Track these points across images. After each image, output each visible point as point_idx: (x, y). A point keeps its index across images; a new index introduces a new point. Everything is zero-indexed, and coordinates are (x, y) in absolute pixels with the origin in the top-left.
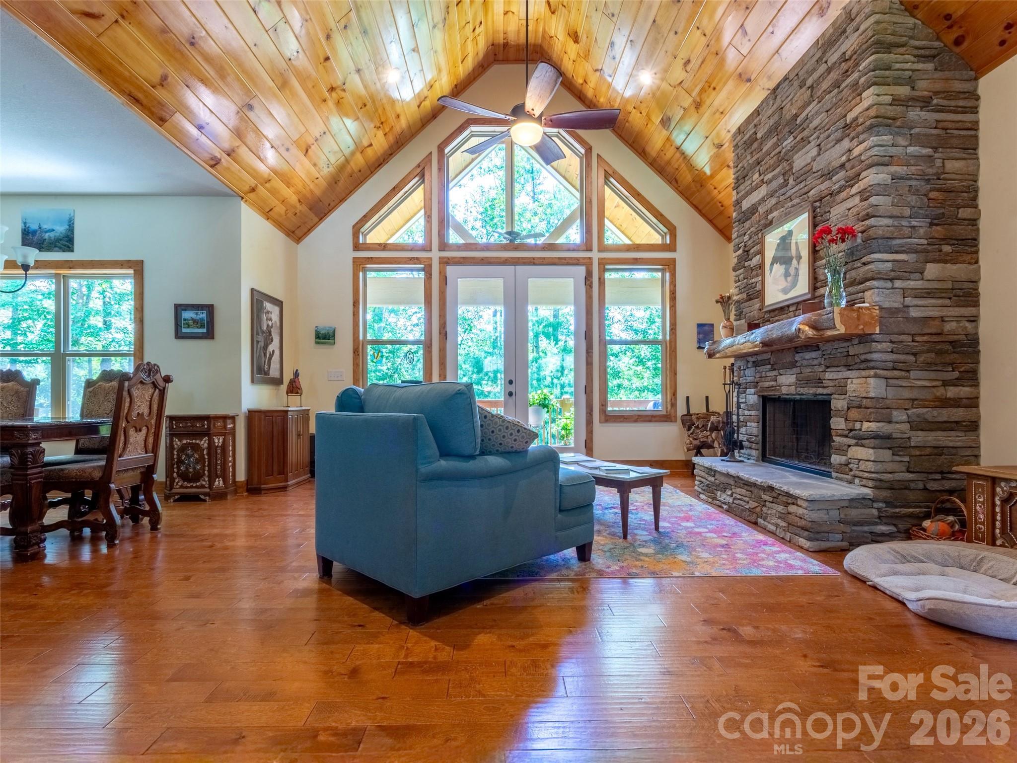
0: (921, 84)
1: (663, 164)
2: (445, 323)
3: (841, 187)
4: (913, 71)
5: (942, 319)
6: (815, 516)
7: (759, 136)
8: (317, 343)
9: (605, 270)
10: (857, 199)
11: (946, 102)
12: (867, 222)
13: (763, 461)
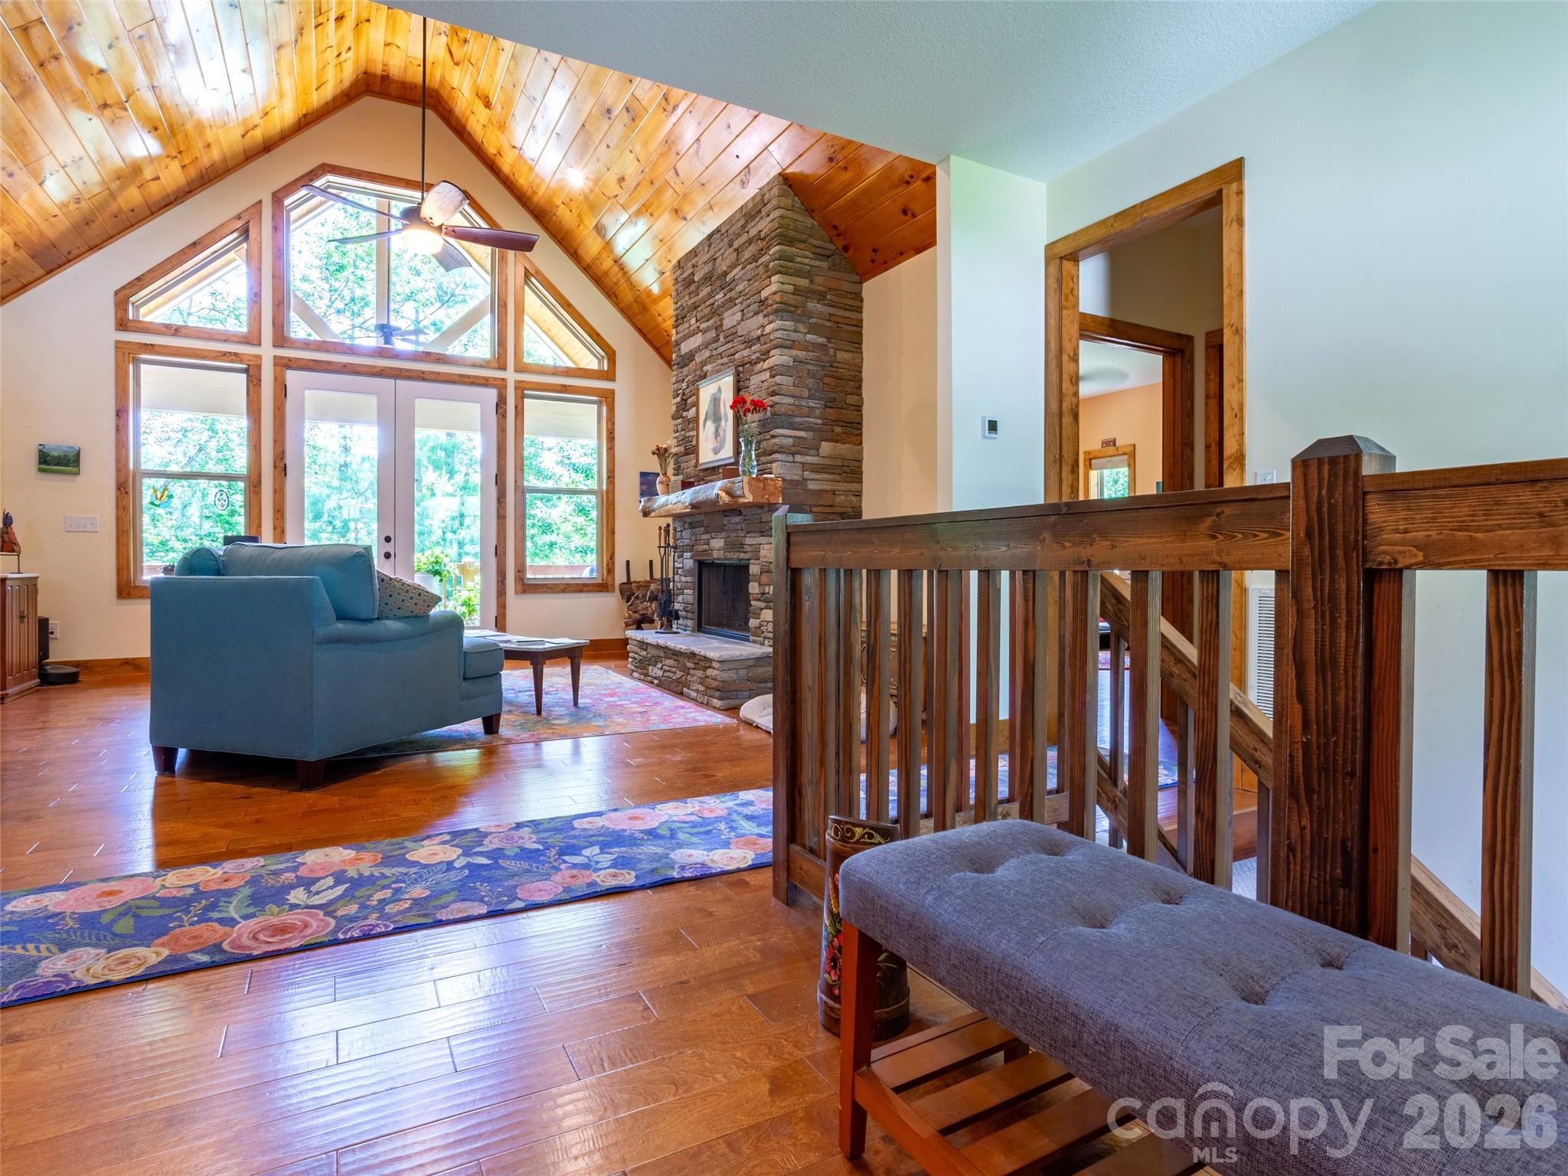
0: (818, 279)
1: (599, 273)
2: (283, 452)
3: (758, 358)
4: (811, 266)
5: (834, 492)
6: (725, 676)
7: (696, 278)
8: (41, 470)
9: (523, 397)
10: (766, 375)
11: (837, 299)
12: (773, 398)
13: (699, 631)
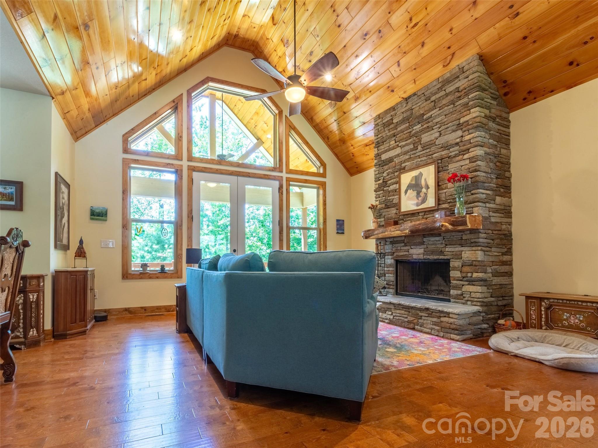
0: (493, 111)
2: (192, 210)
3: (456, 154)
4: (491, 103)
5: (501, 223)
7: (395, 121)
8: (91, 219)
9: (290, 185)
10: (467, 162)
11: (500, 121)
13: (397, 294)
